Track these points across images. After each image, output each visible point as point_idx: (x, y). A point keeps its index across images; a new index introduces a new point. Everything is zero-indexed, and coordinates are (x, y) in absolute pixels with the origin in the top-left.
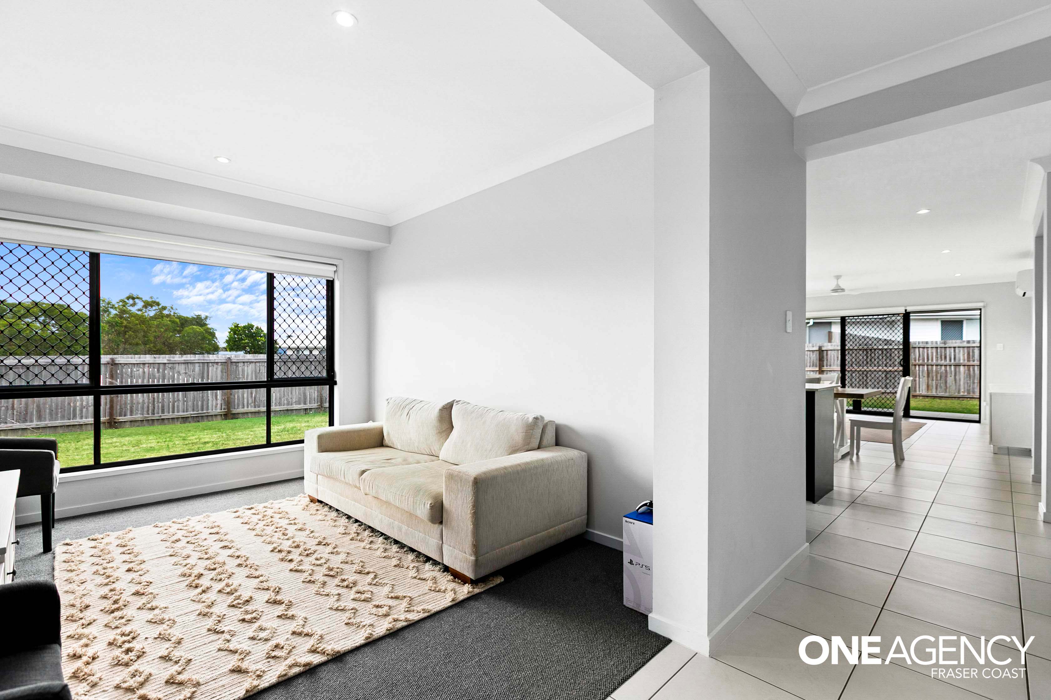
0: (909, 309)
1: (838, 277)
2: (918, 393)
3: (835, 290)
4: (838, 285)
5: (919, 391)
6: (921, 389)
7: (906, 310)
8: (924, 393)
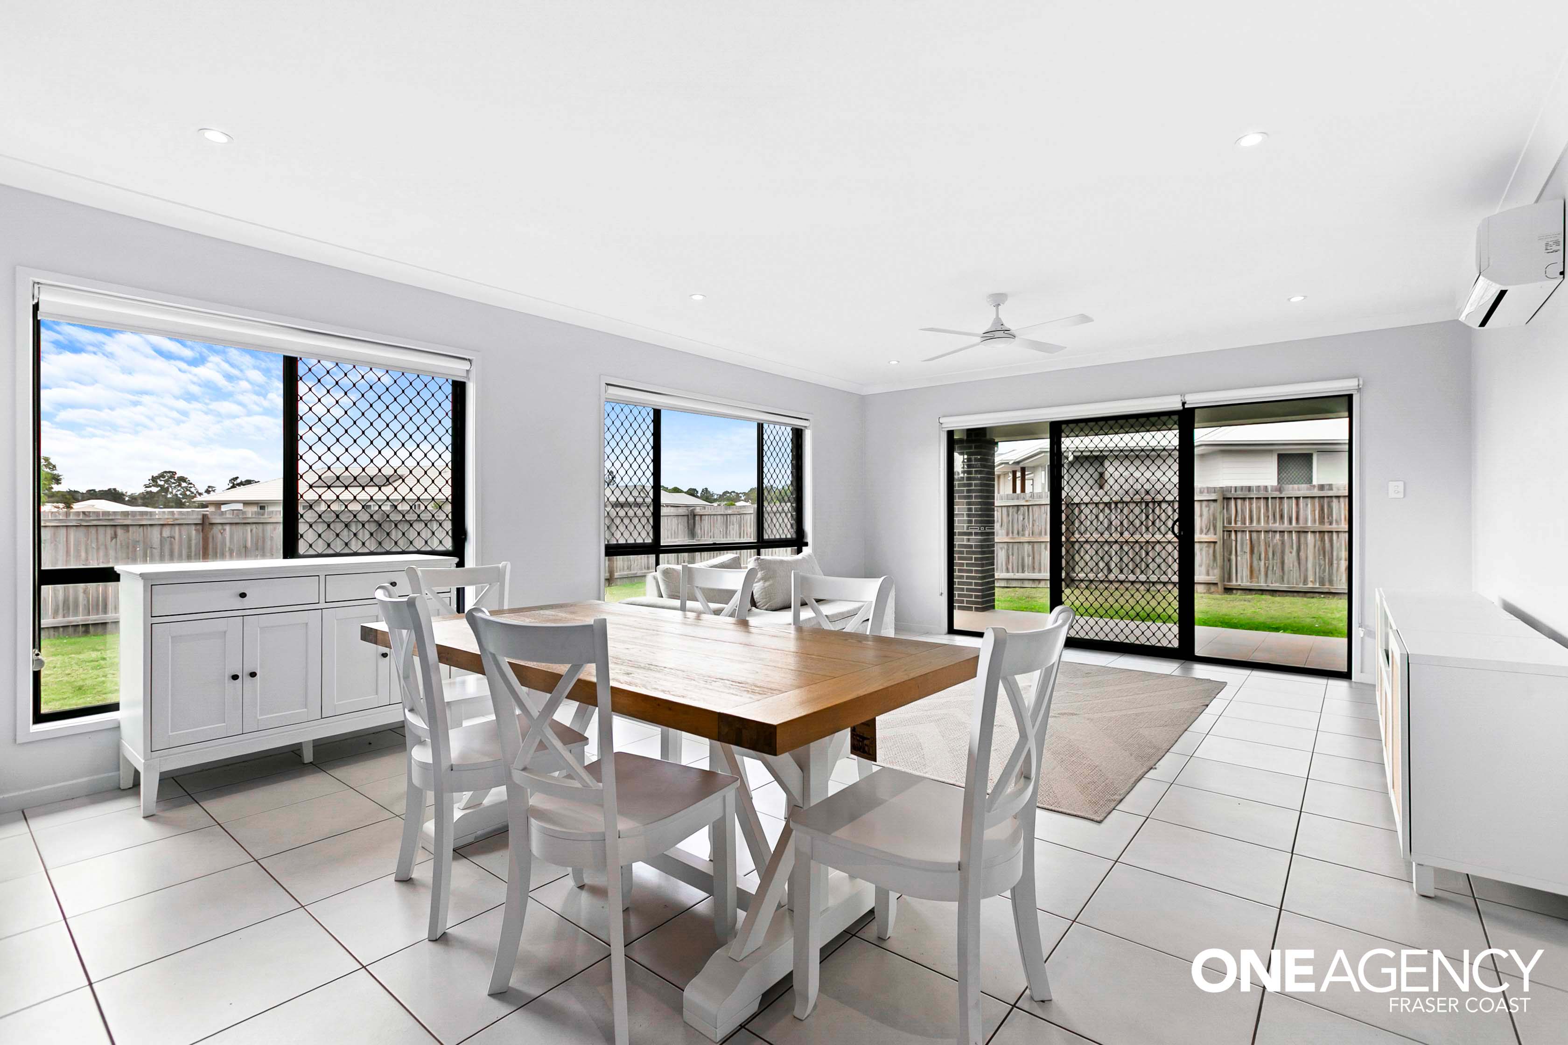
0: (1194, 400)
1: (998, 300)
2: (1234, 583)
3: (989, 336)
4: (998, 320)
5: (1237, 580)
6: (1239, 575)
7: (1184, 404)
8: (1246, 583)
